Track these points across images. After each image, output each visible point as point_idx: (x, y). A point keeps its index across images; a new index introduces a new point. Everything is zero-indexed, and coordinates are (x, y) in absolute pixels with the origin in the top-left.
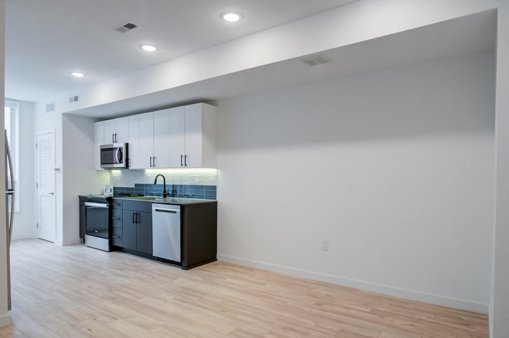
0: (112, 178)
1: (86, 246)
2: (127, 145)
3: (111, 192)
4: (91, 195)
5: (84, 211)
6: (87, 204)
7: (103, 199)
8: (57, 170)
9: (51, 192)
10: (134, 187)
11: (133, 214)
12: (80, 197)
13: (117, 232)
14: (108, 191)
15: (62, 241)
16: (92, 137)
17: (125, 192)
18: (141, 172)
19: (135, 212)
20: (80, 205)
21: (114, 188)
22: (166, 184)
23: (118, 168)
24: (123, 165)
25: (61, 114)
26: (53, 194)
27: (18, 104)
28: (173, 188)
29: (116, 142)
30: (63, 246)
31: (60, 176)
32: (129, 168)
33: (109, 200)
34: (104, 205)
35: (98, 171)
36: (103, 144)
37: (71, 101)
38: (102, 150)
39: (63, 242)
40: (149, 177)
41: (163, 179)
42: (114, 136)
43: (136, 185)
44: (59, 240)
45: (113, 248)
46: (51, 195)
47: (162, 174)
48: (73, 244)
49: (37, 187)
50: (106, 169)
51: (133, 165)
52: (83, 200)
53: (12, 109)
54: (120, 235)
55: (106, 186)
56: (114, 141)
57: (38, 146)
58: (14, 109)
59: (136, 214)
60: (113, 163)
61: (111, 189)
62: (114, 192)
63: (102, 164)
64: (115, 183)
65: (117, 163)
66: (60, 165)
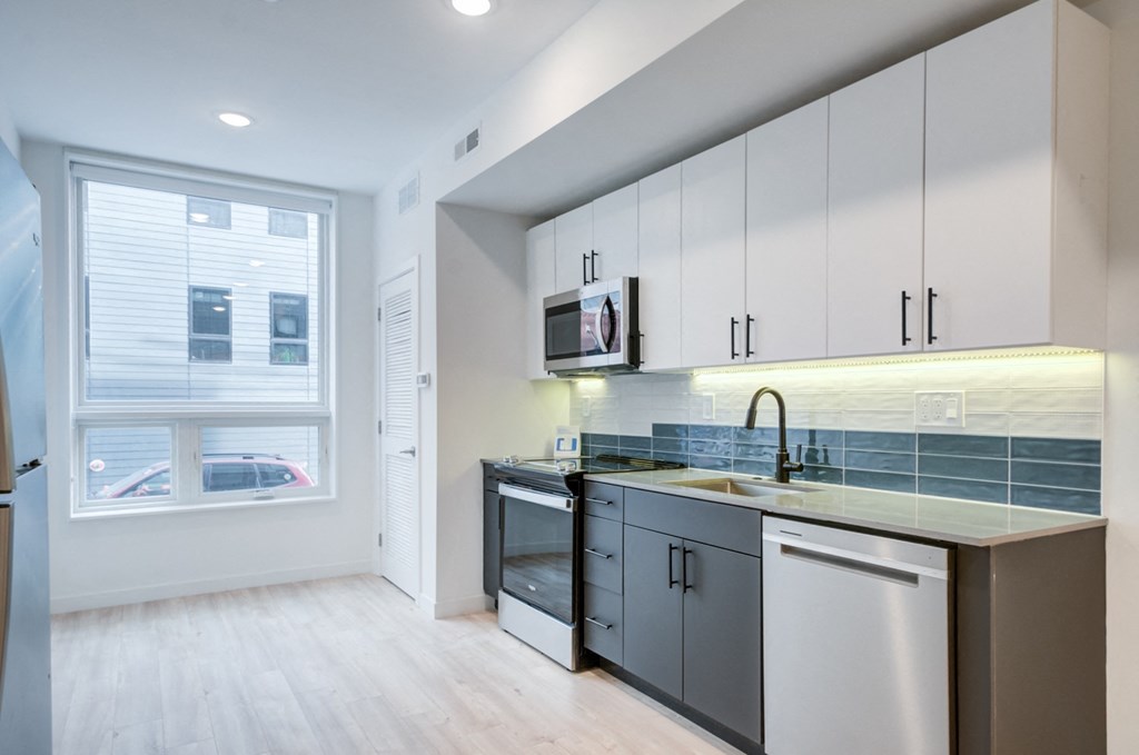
0: (577, 404)
1: (499, 626)
2: (634, 284)
3: (574, 448)
4: (516, 461)
5: (496, 512)
6: (505, 490)
7: (554, 477)
8: (425, 379)
9: (409, 449)
10: (650, 435)
11: (671, 548)
12: (486, 466)
13: (603, 603)
14: (567, 445)
15: (433, 601)
16: (520, 274)
17: (619, 450)
18: (676, 379)
19: (676, 542)
20: (486, 490)
21: (584, 437)
22: (788, 426)
23: (597, 369)
24: (619, 358)
25: (434, 204)
26: (413, 452)
27: (333, 198)
28: (812, 441)
29: (593, 279)
30: (437, 618)
31: (431, 397)
32: (641, 369)
33: (576, 485)
34: (559, 502)
35: (536, 382)
36: (551, 293)
37: (458, 154)
38: (550, 313)
39: (436, 606)
40: (709, 399)
41: (777, 408)
42: (588, 262)
43: (657, 428)
44: (428, 598)
45: (587, 659)
46: (410, 455)
47: (773, 388)
48: (465, 615)
49: (380, 432)
50: (560, 373)
51: (656, 357)
52: (493, 475)
53: (321, 217)
54: (615, 616)
55: (560, 430)
56: (589, 278)
57: (383, 312)
58: (328, 216)
59: (685, 552)
60: (578, 355)
61: (574, 441)
62: (584, 450)
63: (548, 358)
64: (587, 419)
65: (599, 352)
66: (430, 367)
